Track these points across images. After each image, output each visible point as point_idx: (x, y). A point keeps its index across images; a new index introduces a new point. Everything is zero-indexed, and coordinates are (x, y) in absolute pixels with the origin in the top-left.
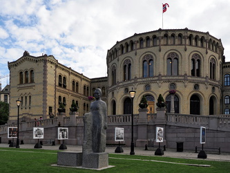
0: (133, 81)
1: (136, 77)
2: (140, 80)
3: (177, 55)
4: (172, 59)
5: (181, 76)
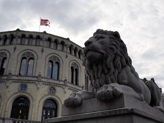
0: (5, 78)
1: (10, 74)
2: (16, 78)
3: (58, 59)
4: (54, 62)
5: (62, 81)
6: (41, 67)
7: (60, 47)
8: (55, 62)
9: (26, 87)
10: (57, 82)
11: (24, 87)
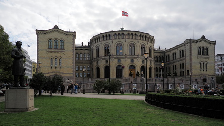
6: (126, 50)
7: (134, 37)
8: (132, 46)
9: (120, 60)
10: (134, 56)
11: (119, 61)
